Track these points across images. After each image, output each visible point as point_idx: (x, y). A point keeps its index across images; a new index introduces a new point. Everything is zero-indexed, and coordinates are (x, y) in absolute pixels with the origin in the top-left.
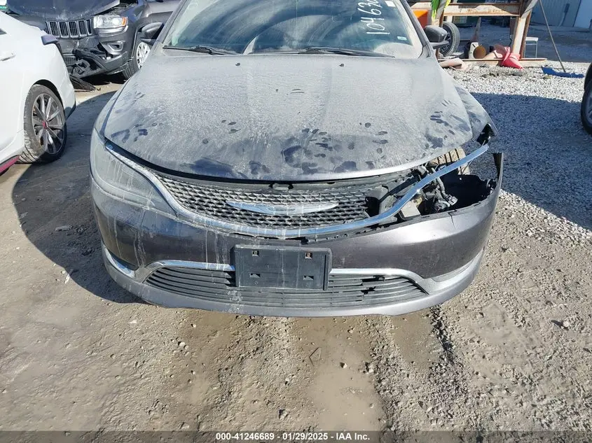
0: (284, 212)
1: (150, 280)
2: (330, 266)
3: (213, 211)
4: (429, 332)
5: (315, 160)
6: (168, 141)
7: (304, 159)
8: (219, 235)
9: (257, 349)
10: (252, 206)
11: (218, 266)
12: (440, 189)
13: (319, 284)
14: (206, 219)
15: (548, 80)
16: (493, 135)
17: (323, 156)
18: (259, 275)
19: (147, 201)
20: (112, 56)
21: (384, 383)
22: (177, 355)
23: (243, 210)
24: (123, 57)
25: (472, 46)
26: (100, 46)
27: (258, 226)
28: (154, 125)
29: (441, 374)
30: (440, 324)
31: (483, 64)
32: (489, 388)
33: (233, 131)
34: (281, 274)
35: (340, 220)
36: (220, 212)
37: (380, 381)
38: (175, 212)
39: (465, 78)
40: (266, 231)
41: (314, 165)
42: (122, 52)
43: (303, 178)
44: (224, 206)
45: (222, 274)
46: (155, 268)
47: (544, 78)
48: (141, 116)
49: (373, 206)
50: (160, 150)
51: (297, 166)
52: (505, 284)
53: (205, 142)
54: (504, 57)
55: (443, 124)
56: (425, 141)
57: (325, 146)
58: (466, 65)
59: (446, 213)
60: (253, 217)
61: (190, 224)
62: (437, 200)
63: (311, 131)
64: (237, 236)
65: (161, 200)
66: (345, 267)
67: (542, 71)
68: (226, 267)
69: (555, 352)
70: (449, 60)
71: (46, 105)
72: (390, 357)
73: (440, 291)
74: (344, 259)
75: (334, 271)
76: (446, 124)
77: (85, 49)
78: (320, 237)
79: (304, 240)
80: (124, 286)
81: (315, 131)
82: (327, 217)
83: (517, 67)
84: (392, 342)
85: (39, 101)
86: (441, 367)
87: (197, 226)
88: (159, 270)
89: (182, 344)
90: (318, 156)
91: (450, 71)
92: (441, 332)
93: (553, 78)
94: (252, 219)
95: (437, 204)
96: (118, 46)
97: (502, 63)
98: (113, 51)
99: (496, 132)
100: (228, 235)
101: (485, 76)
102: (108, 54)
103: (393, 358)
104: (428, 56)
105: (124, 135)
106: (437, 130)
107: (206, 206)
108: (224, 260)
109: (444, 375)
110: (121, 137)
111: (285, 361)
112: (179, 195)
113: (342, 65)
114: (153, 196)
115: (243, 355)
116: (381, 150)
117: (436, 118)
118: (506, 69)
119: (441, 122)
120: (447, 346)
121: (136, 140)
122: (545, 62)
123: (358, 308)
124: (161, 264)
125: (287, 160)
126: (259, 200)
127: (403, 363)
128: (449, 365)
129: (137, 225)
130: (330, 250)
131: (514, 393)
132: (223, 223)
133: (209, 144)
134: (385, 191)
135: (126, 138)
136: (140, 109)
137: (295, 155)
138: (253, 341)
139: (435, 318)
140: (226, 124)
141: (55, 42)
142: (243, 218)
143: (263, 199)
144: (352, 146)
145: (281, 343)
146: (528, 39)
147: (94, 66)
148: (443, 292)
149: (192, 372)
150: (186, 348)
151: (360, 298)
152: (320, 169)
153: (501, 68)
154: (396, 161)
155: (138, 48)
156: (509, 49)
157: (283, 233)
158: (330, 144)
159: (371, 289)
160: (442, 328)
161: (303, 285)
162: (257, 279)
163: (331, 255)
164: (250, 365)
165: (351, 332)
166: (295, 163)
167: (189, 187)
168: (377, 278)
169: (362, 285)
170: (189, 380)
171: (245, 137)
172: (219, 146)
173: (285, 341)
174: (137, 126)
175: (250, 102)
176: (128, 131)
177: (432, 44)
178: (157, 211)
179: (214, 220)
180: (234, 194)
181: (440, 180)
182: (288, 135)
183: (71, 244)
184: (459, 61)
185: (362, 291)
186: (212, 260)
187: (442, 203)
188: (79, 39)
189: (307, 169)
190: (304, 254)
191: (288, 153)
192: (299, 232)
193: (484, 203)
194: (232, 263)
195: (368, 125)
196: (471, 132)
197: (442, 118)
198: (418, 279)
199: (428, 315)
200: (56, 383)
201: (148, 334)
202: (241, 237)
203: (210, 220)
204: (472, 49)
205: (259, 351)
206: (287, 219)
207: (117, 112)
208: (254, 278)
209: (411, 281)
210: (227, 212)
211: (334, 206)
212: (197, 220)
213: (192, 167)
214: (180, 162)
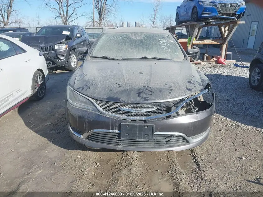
0: (138, 111)
1: (88, 138)
2: (154, 131)
3: (113, 111)
4: (191, 160)
5: (148, 96)
6: (98, 90)
7: (145, 96)
8: (115, 120)
9: (126, 166)
10: (127, 109)
11: (114, 131)
12: (193, 106)
13: (150, 138)
14: (111, 114)
15: (237, 69)
16: (211, 87)
17: (151, 95)
18: (129, 134)
19: (90, 108)
20: (61, 60)
21: (174, 177)
22: (96, 168)
23: (124, 111)
24: (65, 60)
25: (205, 56)
26: (57, 56)
27: (129, 116)
28: (92, 85)
29: (196, 174)
30: (195, 157)
31: (210, 62)
32: (214, 179)
33: (120, 87)
34: (137, 134)
35: (157, 114)
36: (116, 112)
37: (173, 176)
38: (100, 112)
39: (203, 68)
40: (132, 118)
41: (148, 98)
42: (65, 58)
43: (145, 102)
44: (117, 109)
45: (115, 134)
46: (91, 133)
47: (235, 68)
48: (87, 82)
49: (169, 109)
50: (95, 93)
51: (142, 98)
52: (220, 143)
53: (111, 90)
54: (218, 60)
55: (192, 84)
56: (186, 90)
57: (151, 91)
58: (203, 63)
59: (195, 113)
60: (127, 113)
61: (105, 116)
62: (191, 109)
63: (146, 86)
64: (121, 120)
65: (95, 108)
66: (160, 131)
67: (234, 65)
68: (117, 131)
69: (239, 167)
70: (196, 61)
71: (40, 77)
72: (177, 168)
73: (194, 143)
74: (159, 128)
75: (155, 133)
76: (193, 84)
77: (51, 57)
78: (151, 120)
79: (145, 121)
80: (78, 141)
81: (148, 87)
82: (153, 113)
83: (224, 64)
84: (177, 164)
85: (37, 77)
86: (196, 172)
87: (108, 116)
88: (93, 133)
89: (98, 164)
90: (149, 95)
91: (197, 65)
92: (196, 160)
93: (238, 68)
94: (127, 114)
95: (191, 111)
96: (64, 56)
97: (217, 62)
98: (62, 58)
99: (212, 86)
100: (118, 119)
101: (211, 67)
102: (60, 59)
103: (178, 169)
104: (186, 60)
105: (82, 88)
106: (190, 86)
107: (111, 110)
108: (117, 129)
109: (197, 174)
110: (80, 89)
111: (137, 169)
112: (101, 106)
113: (155, 64)
114: (92, 107)
115: (121, 168)
116: (171, 93)
117: (189, 82)
118: (219, 64)
119: (191, 83)
120: (198, 165)
121: (86, 90)
122: (235, 62)
123: (164, 148)
124: (93, 131)
125: (139, 96)
126: (129, 107)
127: (182, 171)
128: (199, 171)
129: (86, 117)
130: (154, 125)
131: (223, 180)
132: (117, 115)
133: (112, 91)
134: (172, 104)
135: (83, 89)
136: (86, 79)
137: (141, 94)
138: (124, 163)
139: (193, 155)
140: (117, 85)
141: (43, 55)
142: (124, 114)
143: (130, 107)
144: (161, 91)
145: (135, 164)
146: (227, 53)
147: (54, 63)
148: (196, 143)
149: (102, 173)
150: (100, 165)
151: (165, 144)
152: (150, 99)
153: (218, 64)
154: (176, 96)
155: (71, 57)
156: (220, 57)
157: (138, 118)
158: (153, 91)
159: (169, 141)
160: (196, 159)
161: (144, 138)
162: (128, 136)
163: (154, 127)
164: (124, 171)
165: (162, 160)
166: (141, 97)
167: (105, 103)
168: (171, 136)
169: (166, 139)
170: (102, 176)
171: (124, 89)
172: (115, 92)
173: (137, 163)
174: (86, 85)
175: (125, 77)
176: (83, 87)
177: (188, 56)
178: (94, 112)
179: (113, 114)
180: (120, 105)
181: (192, 100)
182: (138, 88)
183: (51, 130)
184: (200, 61)
185: (166, 141)
186: (112, 129)
187: (193, 110)
188: (48, 53)
189: (146, 99)
190: (145, 126)
191: (139, 94)
192: (143, 118)
193: (208, 110)
194: (119, 130)
195: (166, 84)
196: (202, 87)
197: (192, 82)
198: (186, 137)
199: (190, 155)
200: (52, 177)
201: (85, 160)
202: (123, 120)
203: (112, 114)
204: (205, 57)
205: (127, 166)
206: (139, 114)
207: (78, 81)
208: (126, 135)
209: (183, 137)
210: (118, 111)
211: (155, 109)
212: (108, 114)
213: (106, 99)
214: (102, 97)
